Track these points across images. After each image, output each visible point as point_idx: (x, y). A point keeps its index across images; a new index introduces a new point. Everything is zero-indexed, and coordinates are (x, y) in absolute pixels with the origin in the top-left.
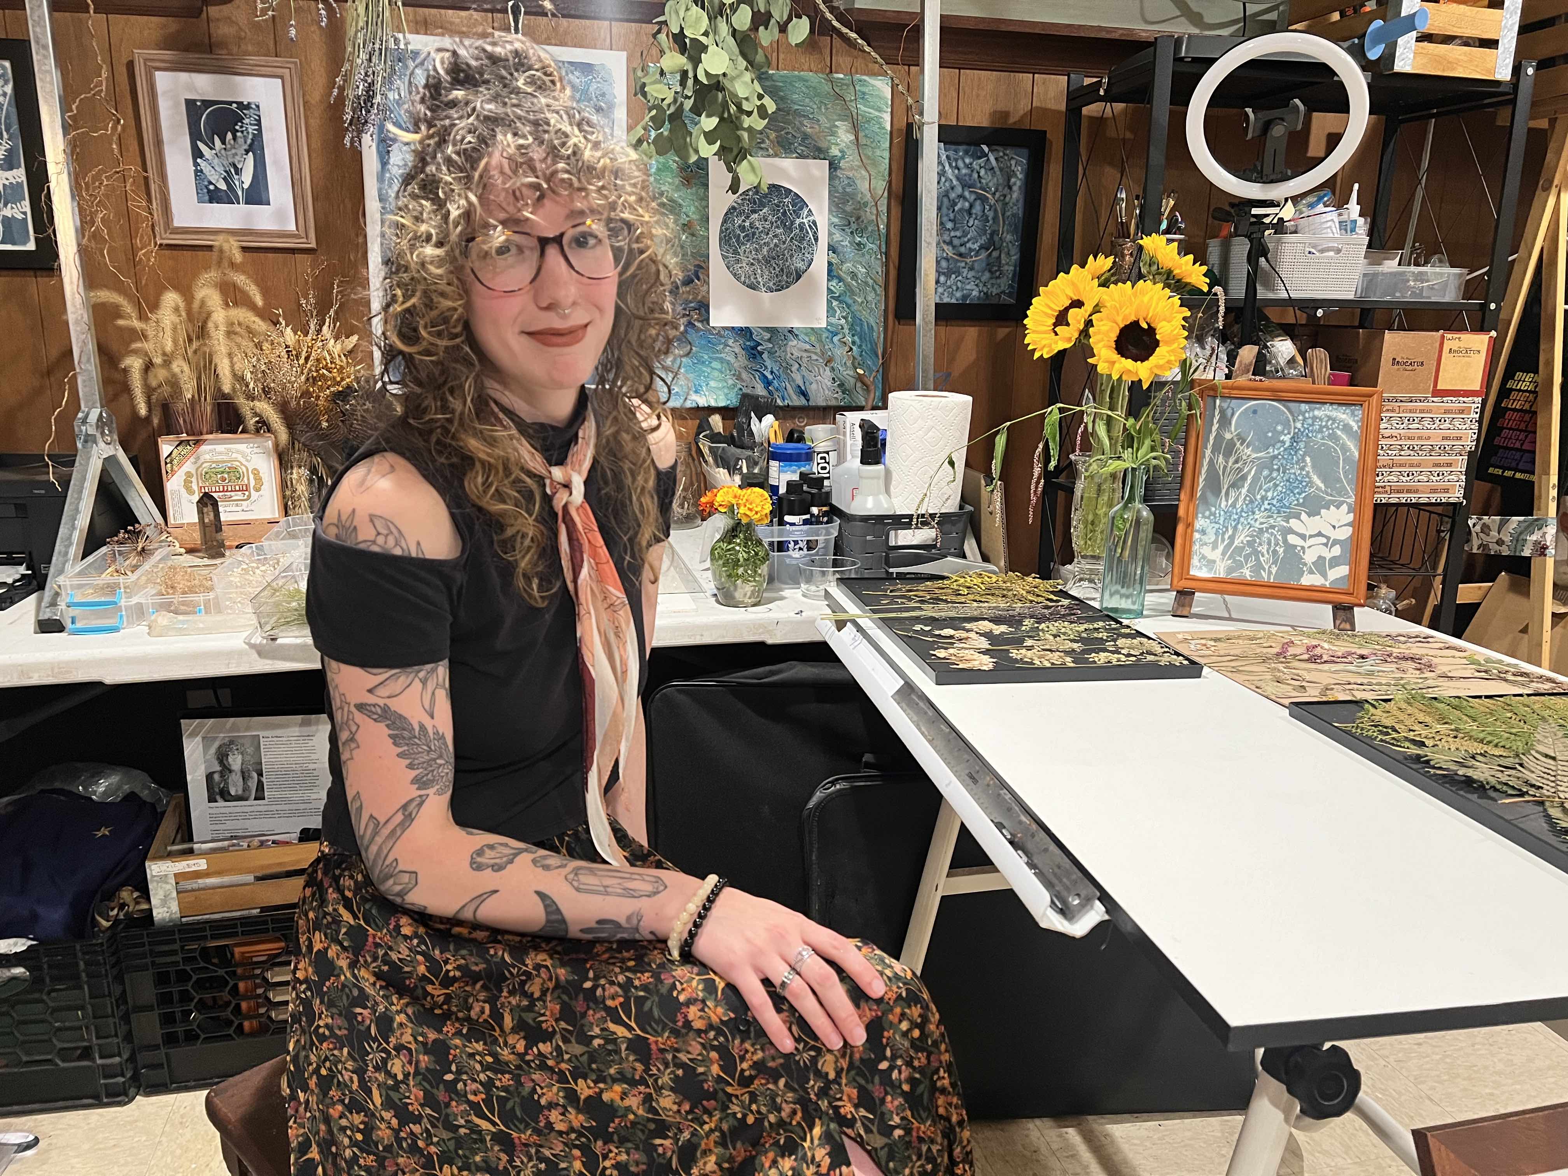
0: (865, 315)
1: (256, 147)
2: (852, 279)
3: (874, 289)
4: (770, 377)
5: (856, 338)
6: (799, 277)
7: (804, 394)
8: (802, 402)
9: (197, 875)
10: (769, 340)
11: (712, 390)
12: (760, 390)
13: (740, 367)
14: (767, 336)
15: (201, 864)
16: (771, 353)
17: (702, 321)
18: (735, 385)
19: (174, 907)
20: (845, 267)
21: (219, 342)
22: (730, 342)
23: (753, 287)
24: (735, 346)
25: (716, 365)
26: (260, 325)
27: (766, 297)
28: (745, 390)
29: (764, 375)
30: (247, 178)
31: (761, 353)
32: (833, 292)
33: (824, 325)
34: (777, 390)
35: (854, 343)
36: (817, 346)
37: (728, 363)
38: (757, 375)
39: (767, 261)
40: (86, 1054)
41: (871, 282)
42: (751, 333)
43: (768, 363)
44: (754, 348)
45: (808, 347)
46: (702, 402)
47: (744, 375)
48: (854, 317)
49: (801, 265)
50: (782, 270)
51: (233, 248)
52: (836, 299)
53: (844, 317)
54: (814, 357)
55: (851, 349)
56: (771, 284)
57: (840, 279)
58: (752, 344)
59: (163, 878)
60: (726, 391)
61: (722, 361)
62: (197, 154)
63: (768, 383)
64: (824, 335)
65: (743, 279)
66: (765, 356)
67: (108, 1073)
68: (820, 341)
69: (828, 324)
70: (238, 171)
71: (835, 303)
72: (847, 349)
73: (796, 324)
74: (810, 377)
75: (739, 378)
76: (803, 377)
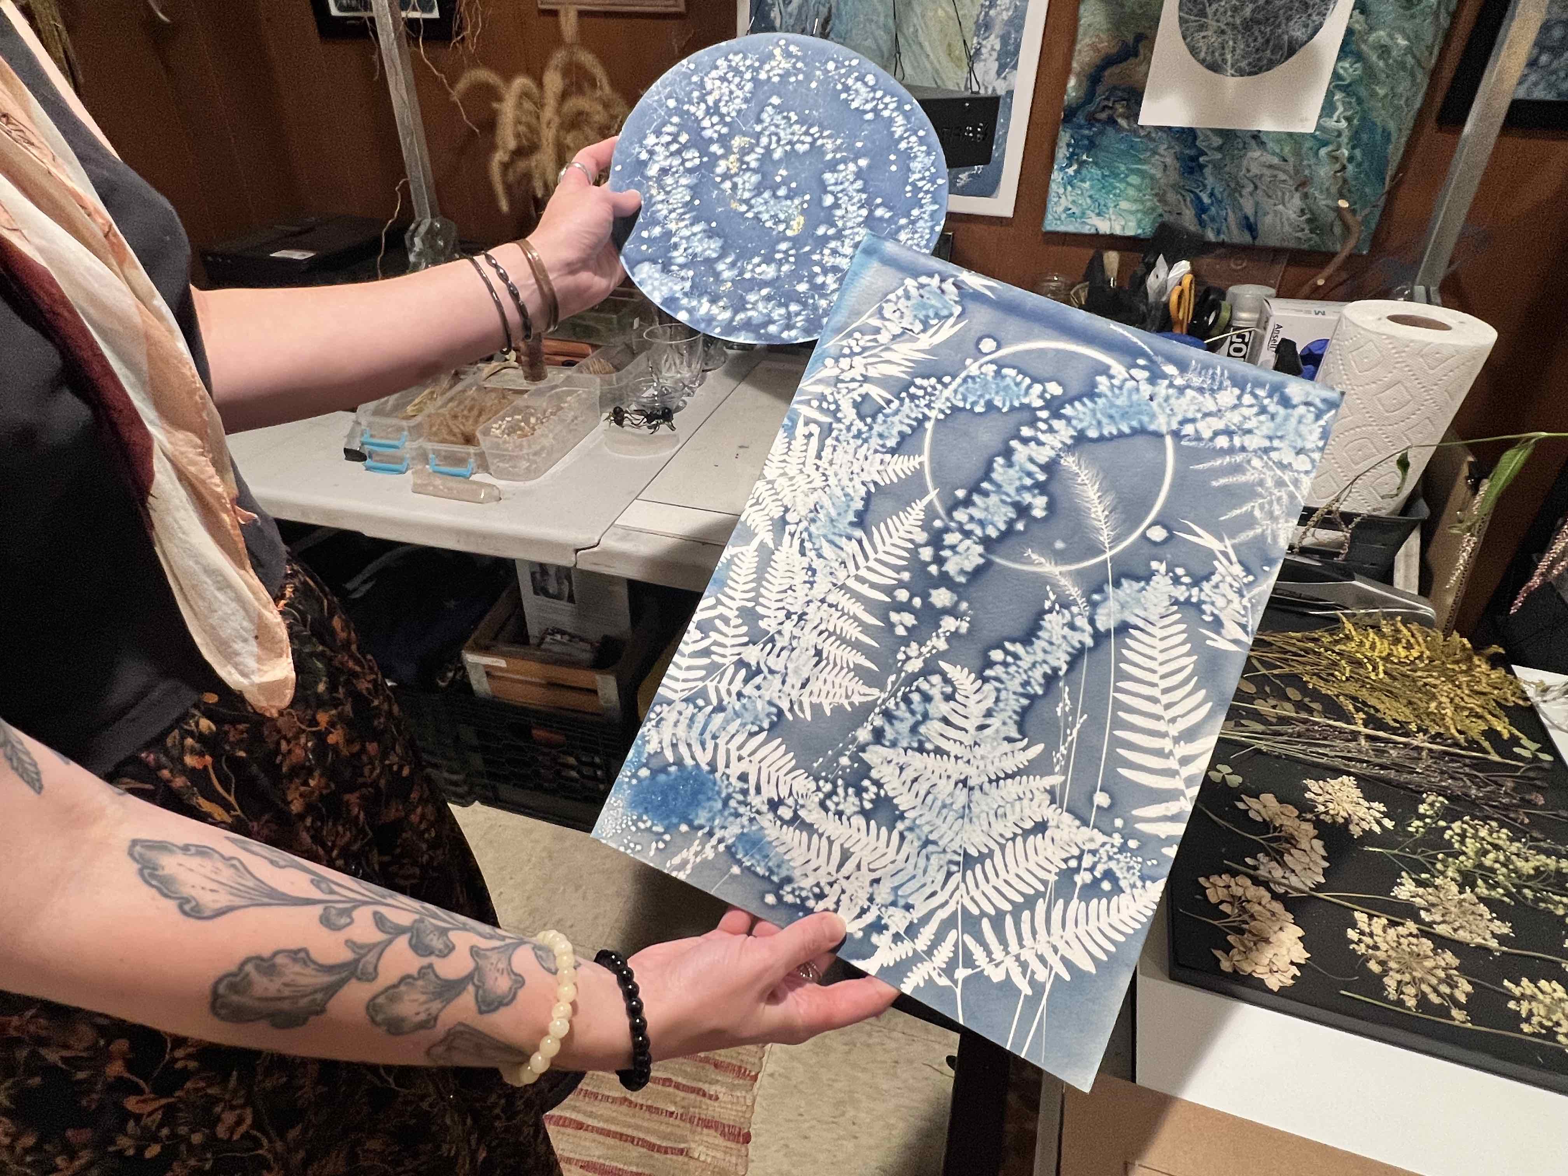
0: (1381, 116)
2: (1380, 57)
3: (1413, 75)
4: (1206, 200)
5: (1358, 152)
6: (1292, 52)
7: (1250, 227)
8: (1247, 238)
10: (1219, 149)
11: (1120, 214)
12: (1188, 219)
13: (1167, 185)
14: (1217, 141)
16: (1218, 167)
17: (1127, 118)
18: (1153, 209)
20: (1372, 38)
22: (1162, 149)
23: (1215, 67)
24: (1167, 155)
25: (1134, 179)
27: (1231, 83)
28: (1167, 218)
29: (1199, 198)
31: (1201, 167)
32: (1342, 79)
33: (1309, 127)
34: (1213, 219)
35: (1351, 159)
36: (1291, 160)
37: (1152, 178)
38: (1189, 197)
39: (1248, 26)
41: (1410, 60)
42: (1195, 138)
43: (1210, 181)
44: (1194, 159)
45: (1276, 161)
46: (1104, 227)
47: (1172, 197)
48: (1363, 119)
49: (1299, 33)
50: (1268, 41)
52: (1345, 89)
53: (1348, 119)
54: (1282, 176)
55: (1344, 168)
56: (1243, 64)
57: (1359, 57)
58: (1192, 152)
60: (1139, 215)
61: (1142, 174)
63: (1201, 209)
64: (1308, 144)
65: (1202, 55)
66: (1208, 171)
68: (1297, 153)
69: (1319, 127)
71: (1338, 96)
72: (1338, 166)
73: (1267, 125)
74: (1267, 204)
75: (1161, 197)
76: (1257, 204)
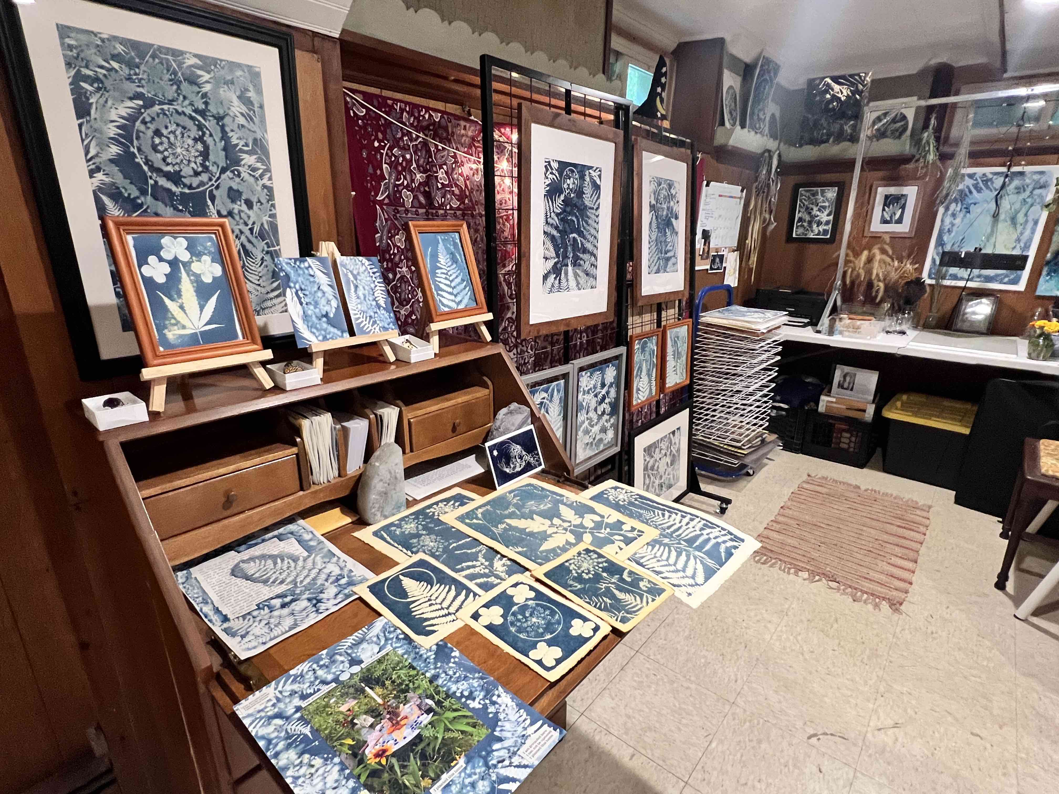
1: (903, 208)
9: (832, 402)
15: (834, 400)
19: (824, 409)
21: (876, 265)
26: (888, 260)
30: (897, 216)
40: (793, 438)
51: (887, 238)
59: (823, 401)
62: (884, 210)
67: (796, 444)
70: (895, 214)
